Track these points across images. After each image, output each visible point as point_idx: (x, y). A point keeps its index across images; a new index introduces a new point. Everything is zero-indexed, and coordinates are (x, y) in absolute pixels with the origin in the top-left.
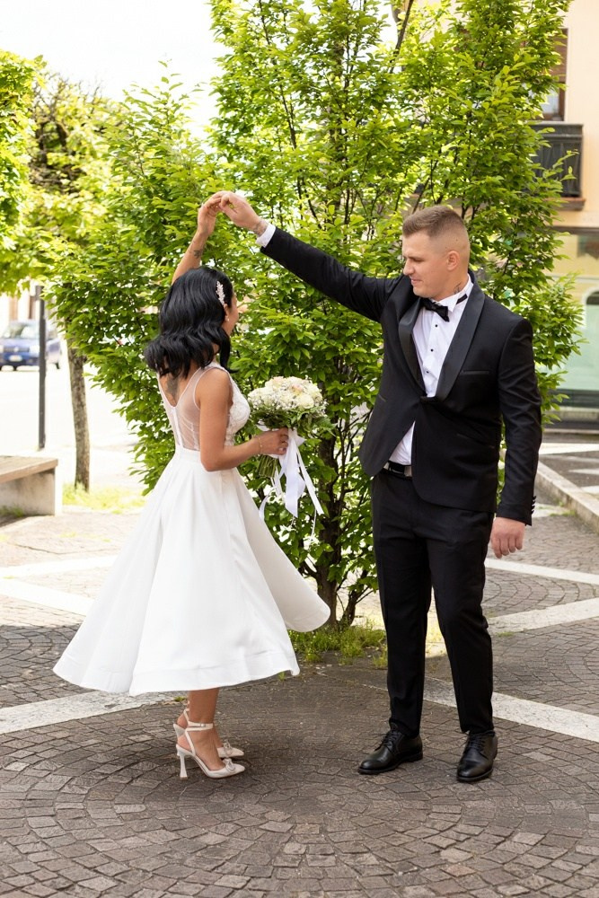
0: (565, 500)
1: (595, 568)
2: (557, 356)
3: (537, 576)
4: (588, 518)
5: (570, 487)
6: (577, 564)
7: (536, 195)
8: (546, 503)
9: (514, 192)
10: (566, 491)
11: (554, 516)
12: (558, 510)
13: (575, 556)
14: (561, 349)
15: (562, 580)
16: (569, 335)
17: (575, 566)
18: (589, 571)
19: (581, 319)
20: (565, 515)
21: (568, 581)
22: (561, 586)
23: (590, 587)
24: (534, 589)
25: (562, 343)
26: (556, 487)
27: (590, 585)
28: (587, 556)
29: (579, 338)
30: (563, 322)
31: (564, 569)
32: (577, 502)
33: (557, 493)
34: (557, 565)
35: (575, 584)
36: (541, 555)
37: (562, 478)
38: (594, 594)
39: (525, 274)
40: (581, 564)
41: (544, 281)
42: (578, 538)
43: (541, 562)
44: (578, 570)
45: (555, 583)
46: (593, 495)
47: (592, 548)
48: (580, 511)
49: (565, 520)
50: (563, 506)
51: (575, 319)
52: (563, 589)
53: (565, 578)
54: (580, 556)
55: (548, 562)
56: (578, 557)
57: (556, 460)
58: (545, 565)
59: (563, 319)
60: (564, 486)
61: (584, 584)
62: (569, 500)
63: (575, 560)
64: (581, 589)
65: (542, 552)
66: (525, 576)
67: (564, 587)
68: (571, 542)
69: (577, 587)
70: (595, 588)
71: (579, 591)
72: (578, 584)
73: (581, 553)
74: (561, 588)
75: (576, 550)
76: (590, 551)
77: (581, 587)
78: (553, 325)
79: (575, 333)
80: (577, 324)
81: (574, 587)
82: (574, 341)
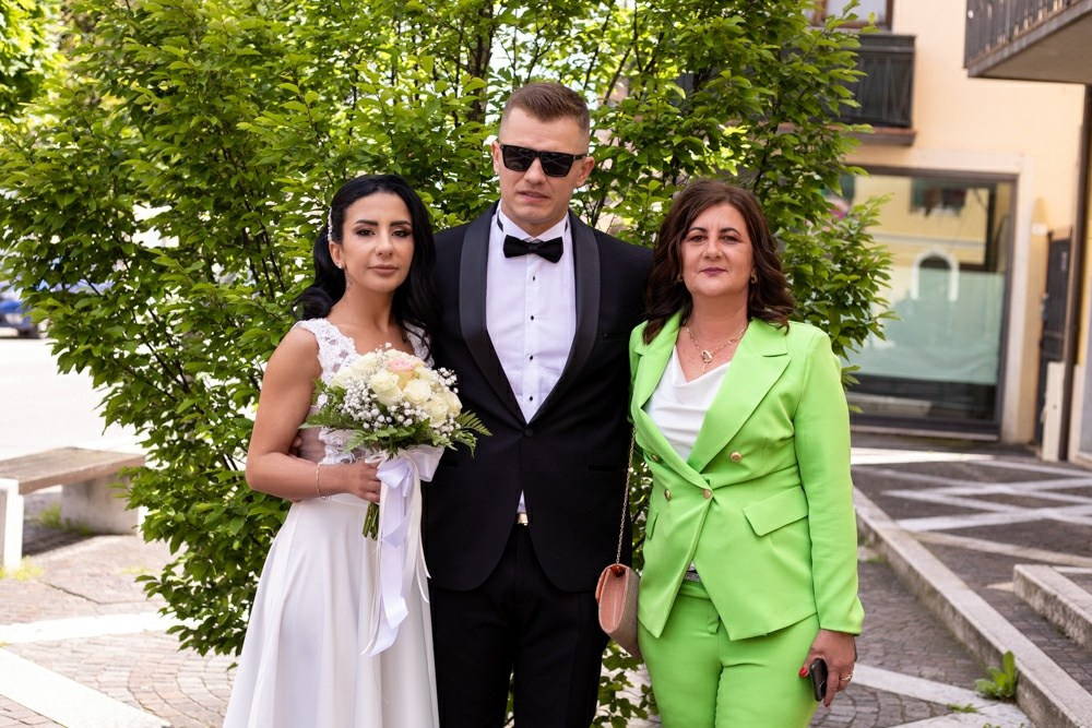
0: (871, 538)
1: (908, 662)
4: (903, 570)
5: (880, 519)
6: (881, 653)
7: (811, 59)
9: (765, 46)
10: (875, 525)
13: (880, 636)
14: (851, 329)
16: (865, 305)
17: (877, 657)
18: (897, 668)
19: (886, 277)
20: (871, 563)
21: (862, 688)
22: (851, 697)
23: (898, 702)
25: (853, 317)
27: (896, 696)
28: (896, 638)
29: (883, 310)
30: (855, 281)
32: (888, 546)
35: (874, 693)
37: (870, 503)
38: (903, 715)
39: (786, 197)
40: (886, 654)
41: (823, 211)
42: (886, 604)
44: (881, 665)
46: (912, 534)
47: (906, 623)
48: (891, 558)
49: (870, 572)
50: (869, 546)
51: (876, 278)
52: (855, 704)
54: (886, 637)
56: (882, 640)
57: (867, 477)
59: (855, 277)
60: (872, 517)
61: (888, 693)
62: (878, 539)
63: (879, 646)
64: (882, 705)
67: (856, 698)
68: (874, 611)
69: (877, 700)
70: (904, 703)
71: (879, 708)
72: (879, 695)
73: (888, 632)
74: (850, 702)
75: (881, 626)
76: (902, 629)
77: (883, 701)
78: (837, 286)
79: (876, 301)
80: (880, 286)
81: (873, 698)
82: (874, 315)
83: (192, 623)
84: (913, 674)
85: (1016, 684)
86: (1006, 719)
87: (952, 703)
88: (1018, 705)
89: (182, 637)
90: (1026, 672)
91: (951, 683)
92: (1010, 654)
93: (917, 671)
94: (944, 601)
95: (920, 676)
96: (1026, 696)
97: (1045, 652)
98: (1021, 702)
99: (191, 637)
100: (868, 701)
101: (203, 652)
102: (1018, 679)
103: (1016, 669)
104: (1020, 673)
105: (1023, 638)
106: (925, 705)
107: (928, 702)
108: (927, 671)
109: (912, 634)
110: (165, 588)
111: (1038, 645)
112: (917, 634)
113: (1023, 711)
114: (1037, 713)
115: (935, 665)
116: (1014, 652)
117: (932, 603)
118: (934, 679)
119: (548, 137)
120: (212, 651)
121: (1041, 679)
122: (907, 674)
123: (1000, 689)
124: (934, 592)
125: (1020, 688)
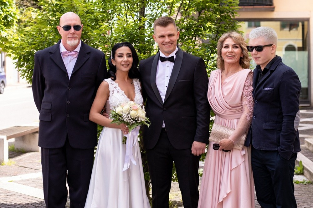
85: (303, 169)
86: (300, 179)
88: (304, 176)
90: (305, 166)
92: (301, 162)
96: (306, 172)
97: (311, 161)
98: (305, 174)
102: (304, 168)
103: (303, 165)
104: (304, 166)
105: (306, 158)
111: (310, 159)
113: (305, 177)
114: (308, 176)
116: (302, 161)
119: (168, 30)
121: (309, 167)
123: (299, 172)
125: (304, 170)
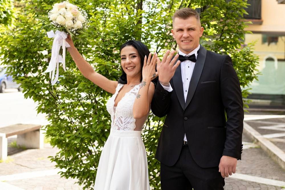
0: (256, 141)
2: (247, 81)
3: (242, 180)
4: (265, 149)
5: (258, 135)
6: (260, 173)
8: (248, 142)
10: (257, 137)
11: (251, 148)
12: (253, 145)
14: (249, 78)
15: (253, 182)
16: (252, 71)
17: (259, 174)
18: (265, 177)
19: (258, 63)
20: (256, 148)
21: (256, 183)
22: (252, 186)
23: (266, 186)
24: (240, 187)
25: (249, 75)
26: (252, 135)
28: (265, 169)
29: (257, 72)
31: (254, 176)
32: (261, 143)
33: (252, 137)
34: (251, 174)
35: (259, 184)
36: (244, 168)
37: (255, 131)
40: (262, 173)
42: (261, 159)
43: (244, 172)
44: (261, 176)
45: (250, 184)
46: (268, 139)
47: (267, 164)
48: (262, 146)
49: (256, 150)
50: (255, 143)
51: (255, 63)
52: (254, 187)
53: (254, 181)
54: (262, 168)
55: (248, 172)
56: (260, 170)
58: (246, 174)
59: (249, 63)
60: (256, 135)
61: (263, 184)
62: (258, 141)
63: (259, 171)
64: (262, 187)
65: (244, 166)
66: (237, 180)
67: (254, 186)
68: (258, 161)
69: (260, 186)
70: (268, 187)
71: (261, 188)
72: (261, 185)
73: (262, 167)
74: (252, 187)
75: (260, 166)
76: (266, 166)
77: (262, 186)
78: (244, 66)
79: (255, 70)
80: (256, 66)
81: (258, 185)
82: (255, 74)
83: (64, 170)
84: (270, 178)
87: (282, 186)
89: (61, 174)
91: (281, 180)
93: (271, 178)
94: (278, 157)
95: (272, 179)
99: (64, 174)
100: (257, 187)
101: (67, 178)
106: (274, 187)
107: (275, 186)
108: (274, 177)
109: (269, 167)
110: (56, 160)
112: (271, 167)
115: (276, 176)
117: (274, 158)
118: (276, 179)
119: (188, 23)
120: (70, 178)
122: (268, 178)
124: (275, 155)
